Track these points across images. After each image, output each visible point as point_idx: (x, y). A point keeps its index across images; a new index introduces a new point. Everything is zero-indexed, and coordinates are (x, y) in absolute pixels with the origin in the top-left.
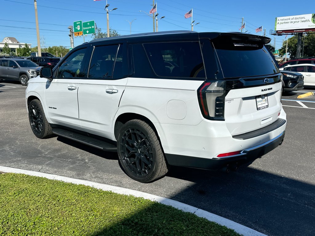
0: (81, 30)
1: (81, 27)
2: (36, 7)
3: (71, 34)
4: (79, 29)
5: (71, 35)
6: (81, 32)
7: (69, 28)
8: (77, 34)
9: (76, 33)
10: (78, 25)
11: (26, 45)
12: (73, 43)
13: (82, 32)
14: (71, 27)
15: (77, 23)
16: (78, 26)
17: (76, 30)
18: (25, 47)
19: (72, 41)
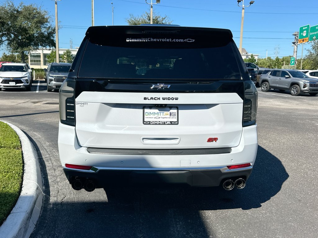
0: (306, 36)
1: (307, 33)
2: (243, 14)
3: (296, 41)
4: (304, 35)
5: (295, 43)
6: (306, 38)
7: (294, 35)
8: (302, 41)
9: (300, 40)
10: (305, 30)
11: (252, 56)
12: (297, 51)
13: (308, 38)
14: (297, 33)
15: (304, 28)
16: (304, 32)
17: (302, 37)
18: (251, 58)
19: (296, 50)
